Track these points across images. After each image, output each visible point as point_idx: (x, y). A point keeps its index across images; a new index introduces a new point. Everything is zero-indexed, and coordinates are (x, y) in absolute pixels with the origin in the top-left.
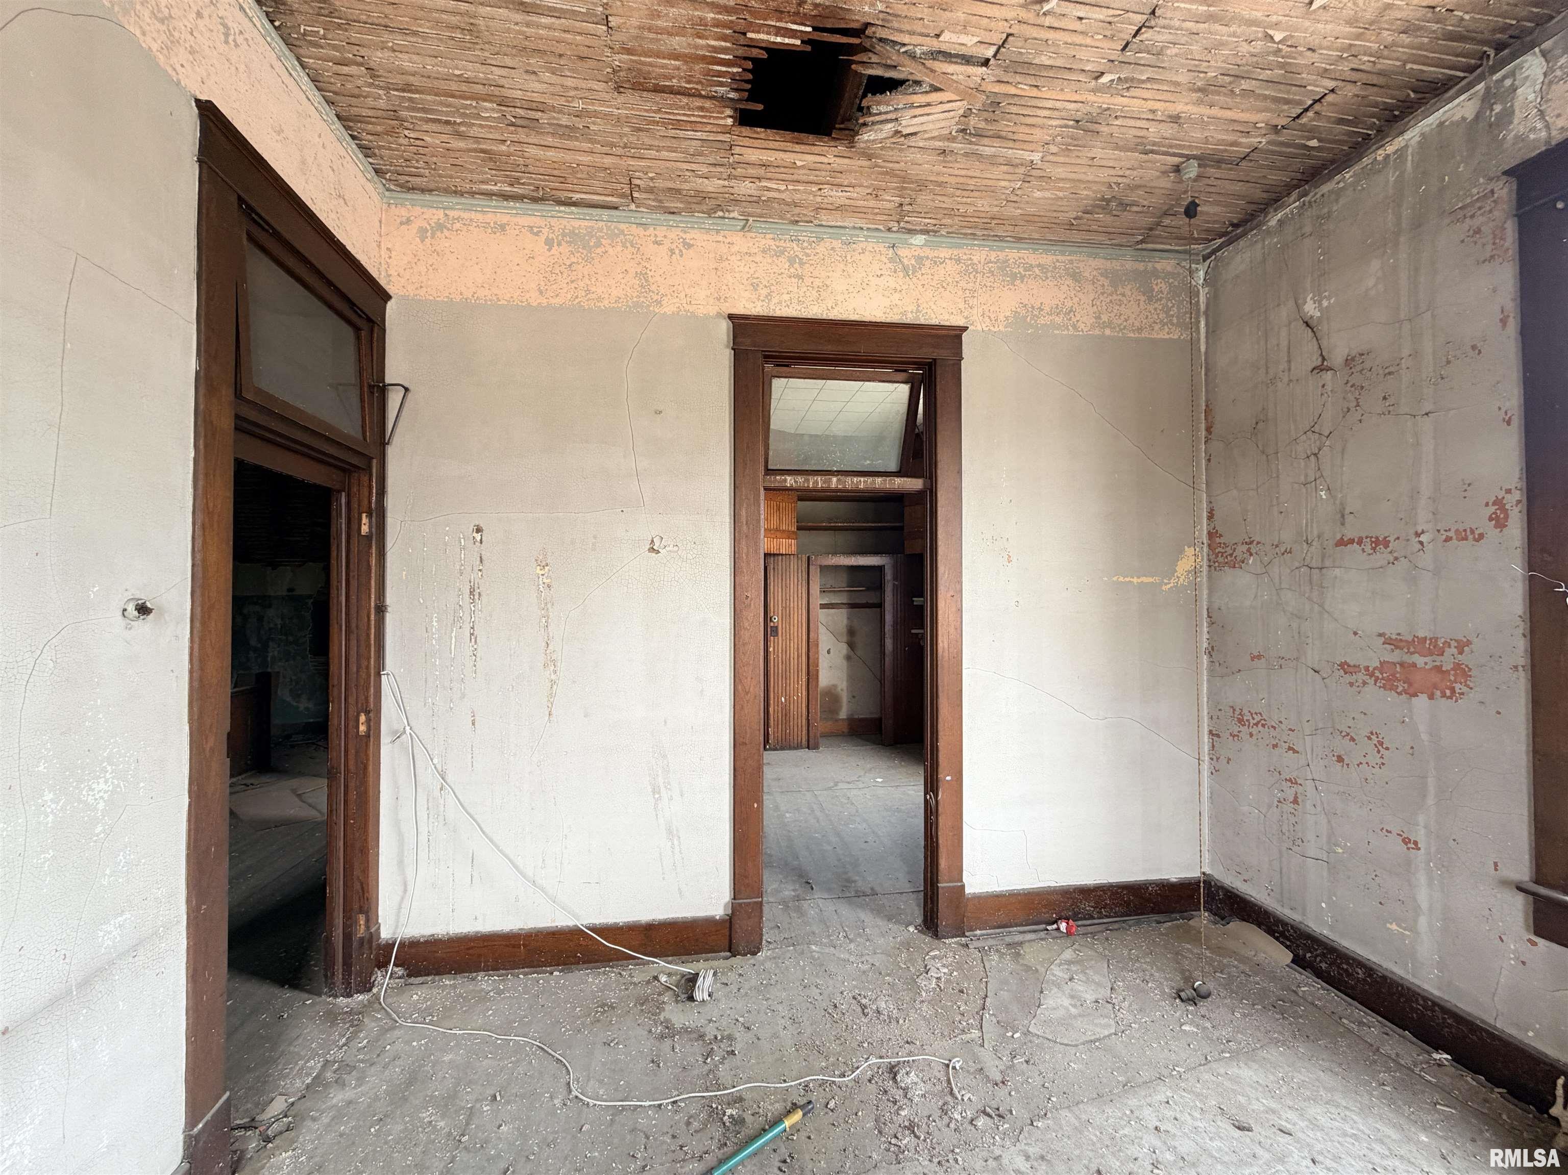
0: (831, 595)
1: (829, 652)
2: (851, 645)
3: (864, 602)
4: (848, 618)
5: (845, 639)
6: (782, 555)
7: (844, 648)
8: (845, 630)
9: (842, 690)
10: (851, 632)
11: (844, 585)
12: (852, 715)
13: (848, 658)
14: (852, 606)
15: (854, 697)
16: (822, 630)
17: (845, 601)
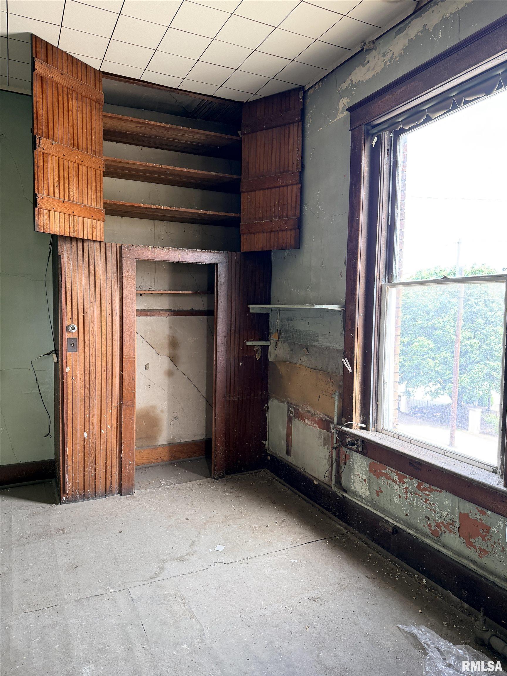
0: (150, 299)
1: (146, 368)
2: (173, 359)
3: (189, 308)
4: (170, 328)
5: (166, 352)
6: (83, 240)
7: (164, 363)
8: (166, 342)
9: (162, 411)
10: (174, 344)
11: (166, 286)
12: (173, 439)
13: (170, 374)
14: (176, 313)
15: (176, 418)
16: (139, 341)
17: (166, 307)
